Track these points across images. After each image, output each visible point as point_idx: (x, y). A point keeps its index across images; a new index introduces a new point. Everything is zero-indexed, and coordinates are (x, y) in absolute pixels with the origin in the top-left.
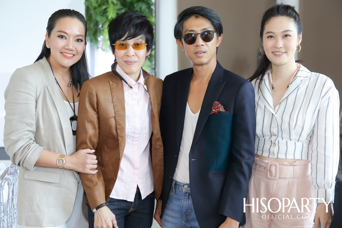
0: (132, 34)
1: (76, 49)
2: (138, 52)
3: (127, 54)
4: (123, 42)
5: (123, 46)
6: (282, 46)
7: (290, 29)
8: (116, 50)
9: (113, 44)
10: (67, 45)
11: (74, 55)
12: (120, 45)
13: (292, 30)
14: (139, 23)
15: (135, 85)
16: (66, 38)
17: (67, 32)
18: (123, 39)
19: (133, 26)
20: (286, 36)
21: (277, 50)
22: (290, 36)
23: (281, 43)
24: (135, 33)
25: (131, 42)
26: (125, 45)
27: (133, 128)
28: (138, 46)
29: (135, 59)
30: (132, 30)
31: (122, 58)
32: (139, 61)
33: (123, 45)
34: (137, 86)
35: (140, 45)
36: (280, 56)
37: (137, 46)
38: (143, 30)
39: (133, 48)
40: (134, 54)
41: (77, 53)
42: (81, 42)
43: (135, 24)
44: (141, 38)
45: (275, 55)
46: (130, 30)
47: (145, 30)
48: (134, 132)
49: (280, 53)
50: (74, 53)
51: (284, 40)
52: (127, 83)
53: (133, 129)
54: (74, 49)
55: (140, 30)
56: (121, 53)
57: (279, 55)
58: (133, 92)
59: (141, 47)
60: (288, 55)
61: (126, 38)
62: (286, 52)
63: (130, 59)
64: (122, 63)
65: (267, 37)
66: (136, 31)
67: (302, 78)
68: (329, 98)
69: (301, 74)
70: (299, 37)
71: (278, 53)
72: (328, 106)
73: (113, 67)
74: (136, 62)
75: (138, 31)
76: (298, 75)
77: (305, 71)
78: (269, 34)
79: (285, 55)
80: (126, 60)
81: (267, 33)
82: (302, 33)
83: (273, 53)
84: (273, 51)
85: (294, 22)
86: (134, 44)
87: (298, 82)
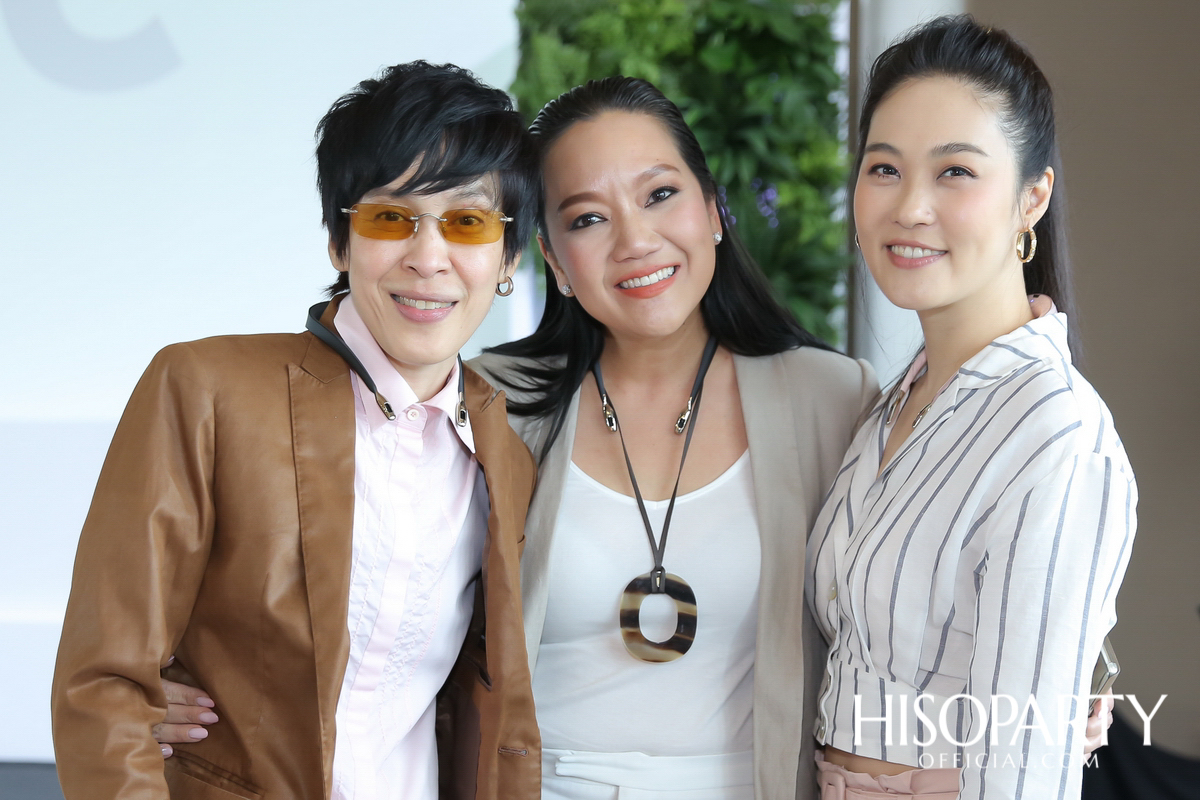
0: (444, 165)
2: (464, 254)
3: (408, 263)
4: (396, 204)
5: (393, 224)
6: (929, 219)
7: (975, 142)
8: (356, 239)
9: (344, 210)
12: (378, 216)
13: (985, 149)
15: (413, 415)
18: (396, 184)
19: (450, 127)
20: (957, 171)
21: (905, 236)
22: (971, 174)
23: (922, 205)
24: (455, 161)
25: (434, 205)
26: (401, 219)
27: (367, 617)
28: (468, 229)
29: (448, 287)
30: (443, 146)
31: (381, 278)
32: (466, 299)
33: (390, 216)
34: (419, 419)
35: (475, 221)
36: (917, 266)
37: (459, 225)
38: (496, 158)
39: (445, 234)
40: (447, 265)
43: (457, 119)
44: (483, 190)
45: (895, 260)
46: (433, 147)
48: (365, 640)
49: (919, 253)
51: (941, 191)
52: (371, 386)
53: (363, 619)
55: (481, 153)
56: (379, 254)
57: (913, 265)
58: (397, 444)
59: (478, 233)
60: (955, 268)
61: (410, 186)
62: (946, 252)
63: (420, 287)
64: (380, 302)
65: (874, 170)
66: (462, 152)
67: (972, 382)
68: (1028, 496)
69: (984, 358)
70: (1035, 191)
71: (908, 252)
72: (1016, 536)
73: (318, 313)
74: (455, 303)
75: (470, 154)
76: (968, 366)
77: (1015, 351)
78: (881, 157)
79: (939, 268)
80: (398, 286)
81: (877, 147)
82: (1050, 170)
83: (889, 247)
84: (889, 240)
85: (1004, 114)
86: (447, 215)
87: (951, 397)
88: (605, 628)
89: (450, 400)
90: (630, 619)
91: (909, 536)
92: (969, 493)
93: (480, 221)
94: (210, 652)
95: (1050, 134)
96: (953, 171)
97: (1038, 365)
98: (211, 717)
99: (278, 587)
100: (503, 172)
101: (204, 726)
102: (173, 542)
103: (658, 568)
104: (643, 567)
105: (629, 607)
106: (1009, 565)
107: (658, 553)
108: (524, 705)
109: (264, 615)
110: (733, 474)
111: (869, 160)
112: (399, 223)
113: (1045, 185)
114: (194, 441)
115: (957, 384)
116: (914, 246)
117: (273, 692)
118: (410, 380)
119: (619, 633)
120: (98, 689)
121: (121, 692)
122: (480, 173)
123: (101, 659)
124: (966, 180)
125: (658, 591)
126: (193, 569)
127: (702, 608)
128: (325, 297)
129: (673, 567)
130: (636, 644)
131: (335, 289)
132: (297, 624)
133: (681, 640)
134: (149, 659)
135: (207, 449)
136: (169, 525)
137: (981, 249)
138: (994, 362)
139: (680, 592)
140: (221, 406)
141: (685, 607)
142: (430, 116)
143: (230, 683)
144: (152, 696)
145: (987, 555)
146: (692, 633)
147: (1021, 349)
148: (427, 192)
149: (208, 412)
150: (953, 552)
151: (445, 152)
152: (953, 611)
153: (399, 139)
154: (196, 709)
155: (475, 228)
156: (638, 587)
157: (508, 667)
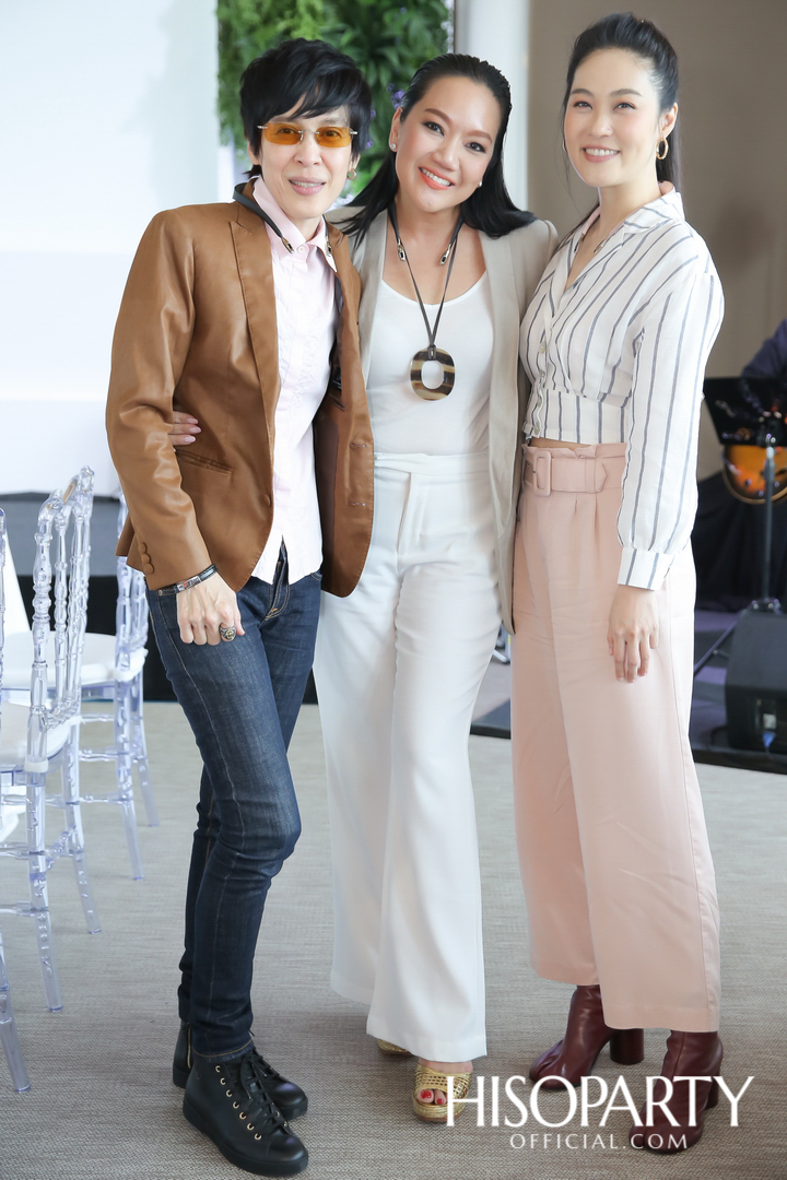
0: (317, 101)
1: (461, 167)
2: (329, 153)
3: (297, 159)
4: (290, 124)
5: (287, 136)
6: (609, 133)
7: (635, 88)
8: (266, 144)
9: (260, 127)
10: (442, 151)
11: (452, 184)
12: (279, 131)
13: (641, 92)
14: (337, 72)
15: (301, 250)
16: (442, 133)
17: (451, 116)
18: (289, 114)
19: (321, 78)
20: (625, 105)
21: (595, 143)
22: (633, 107)
23: (605, 125)
24: (324, 99)
25: (312, 125)
26: (293, 133)
28: (331, 138)
29: (320, 174)
30: (317, 89)
31: (284, 169)
32: (331, 182)
33: (286, 131)
34: (304, 252)
35: (335, 134)
36: (602, 161)
37: (327, 136)
38: (348, 95)
39: (318, 142)
40: (320, 160)
41: (463, 181)
42: (480, 154)
43: (325, 73)
45: (588, 157)
46: (311, 90)
47: (353, 93)
49: (602, 153)
50: (454, 177)
51: (616, 117)
52: (279, 234)
54: (455, 166)
55: (339, 93)
56: (280, 152)
57: (599, 160)
58: (294, 267)
59: (337, 140)
60: (624, 163)
61: (299, 113)
62: (618, 152)
63: (305, 173)
64: (282, 185)
65: (577, 104)
66: (327, 94)
67: (633, 230)
68: (669, 297)
69: (639, 216)
70: (667, 117)
71: (596, 152)
72: (662, 320)
73: (239, 189)
74: (323, 184)
75: (332, 94)
76: (630, 220)
77: (657, 213)
78: (582, 97)
79: (615, 161)
80: (292, 174)
81: (579, 91)
82: (676, 105)
83: (585, 150)
84: (584, 145)
85: (651, 71)
86: (319, 130)
87: (619, 237)
88: (401, 380)
89: (322, 241)
90: (416, 375)
91: (597, 317)
92: (634, 294)
93: (338, 134)
94: (195, 390)
95: (676, 83)
96: (622, 105)
97: (671, 222)
98: (197, 430)
99: (237, 350)
100: (351, 105)
101: (192, 435)
102: (173, 327)
103: (432, 346)
104: (424, 345)
105: (416, 368)
106: (658, 336)
107: (432, 337)
108: (364, 419)
109: (230, 367)
110: (475, 290)
111: (572, 99)
112: (292, 135)
113: (673, 113)
114: (183, 268)
115: (623, 231)
116: (600, 148)
117: (235, 412)
118: (300, 228)
119: (410, 384)
120: (137, 413)
121: (150, 415)
122: (339, 105)
123: (139, 396)
124: (630, 110)
125: (432, 359)
126: (185, 343)
127: (458, 369)
128: (244, 179)
129: (441, 345)
130: (421, 391)
131: (251, 173)
132: (249, 372)
133: (446, 387)
134: (166, 395)
135: (190, 272)
136: (171, 317)
137: (639, 150)
138: (644, 219)
139: (446, 360)
140: (197, 247)
141: (448, 368)
142: (309, 71)
143: (210, 409)
144: (165, 416)
145: (643, 330)
146: (452, 384)
147: (661, 212)
148: (308, 117)
149: (190, 251)
150: (623, 328)
151: (318, 93)
152: (620, 360)
153: (291, 86)
154: (187, 426)
155: (336, 138)
156: (421, 357)
157: (356, 397)
